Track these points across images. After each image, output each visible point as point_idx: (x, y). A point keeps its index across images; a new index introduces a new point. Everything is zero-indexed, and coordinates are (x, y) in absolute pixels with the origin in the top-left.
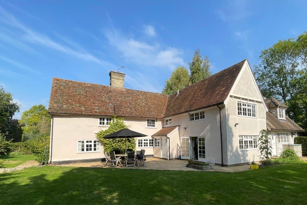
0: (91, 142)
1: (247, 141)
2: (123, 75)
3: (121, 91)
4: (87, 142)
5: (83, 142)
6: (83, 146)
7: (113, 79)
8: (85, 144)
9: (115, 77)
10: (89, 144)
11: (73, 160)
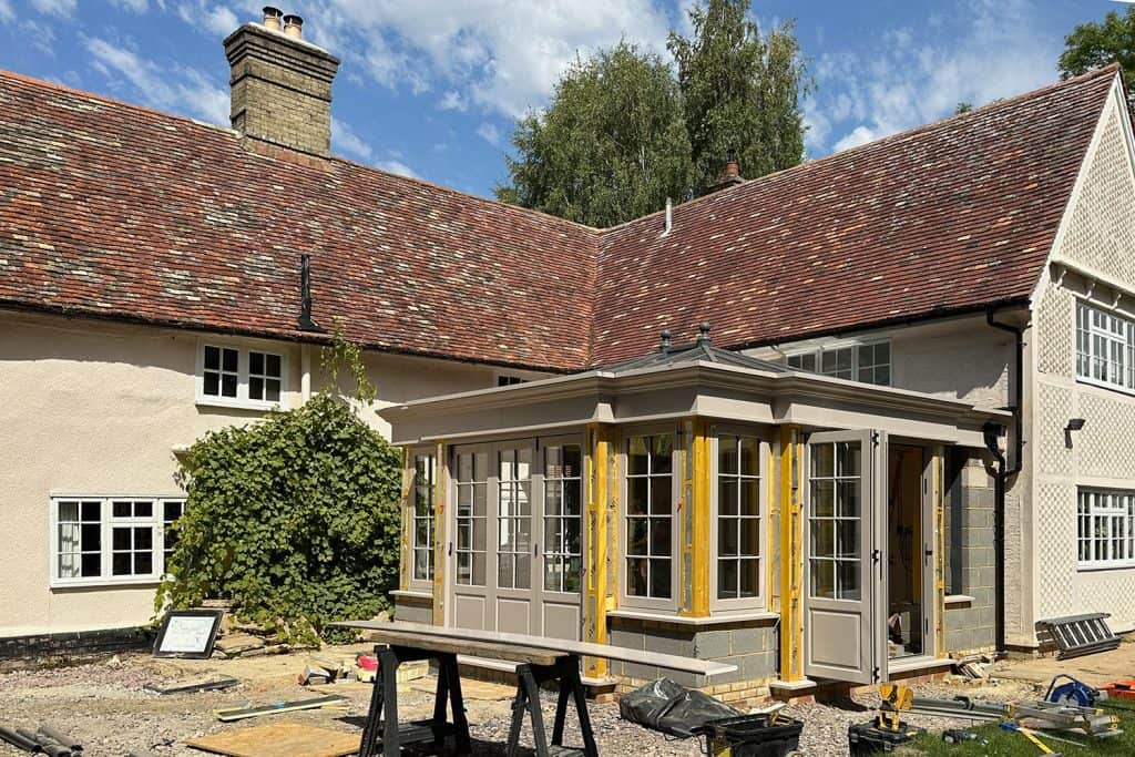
0: (144, 509)
1: (1105, 518)
2: (328, 65)
3: (316, 178)
4: (121, 509)
5: (92, 510)
6: (91, 538)
7: (259, 84)
8: (108, 523)
9: (275, 72)
10: (133, 522)
11: (27, 638)
